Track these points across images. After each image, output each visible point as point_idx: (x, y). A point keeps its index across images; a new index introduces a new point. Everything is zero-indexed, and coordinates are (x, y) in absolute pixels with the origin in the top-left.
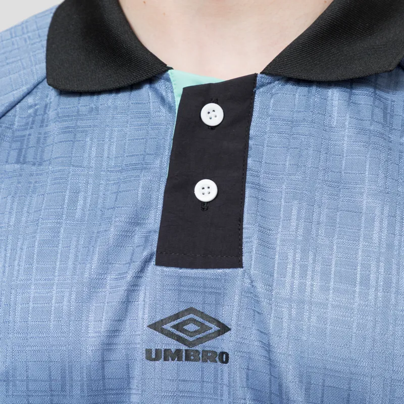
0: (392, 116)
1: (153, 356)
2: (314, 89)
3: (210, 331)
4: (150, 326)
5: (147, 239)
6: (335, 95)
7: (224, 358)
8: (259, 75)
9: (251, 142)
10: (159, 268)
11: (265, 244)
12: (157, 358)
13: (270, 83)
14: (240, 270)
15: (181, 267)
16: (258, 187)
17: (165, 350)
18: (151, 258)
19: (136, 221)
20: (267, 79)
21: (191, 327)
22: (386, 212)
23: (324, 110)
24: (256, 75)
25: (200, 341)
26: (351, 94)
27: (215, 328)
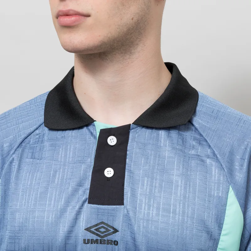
0: (186, 142)
1: (86, 242)
2: (154, 130)
3: (110, 232)
4: (85, 229)
5: (84, 192)
6: (162, 133)
7: (116, 243)
8: (132, 125)
9: (128, 152)
10: (89, 205)
11: (134, 195)
12: (88, 243)
13: (136, 128)
14: (123, 206)
15: (98, 205)
16: (130, 171)
17: (92, 240)
18: (86, 201)
19: (80, 185)
20: (135, 126)
21: (102, 230)
22: (183, 182)
23: (158, 139)
24: (130, 125)
25: (106, 236)
26: (169, 133)
27: (112, 230)
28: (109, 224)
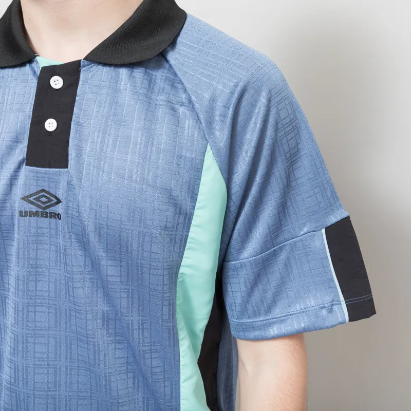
0: (154, 85)
1: (23, 214)
2: (112, 68)
3: (53, 202)
4: (22, 199)
5: (22, 150)
6: (124, 72)
7: (58, 216)
8: (82, 61)
9: (77, 98)
10: (27, 167)
11: (79, 155)
12: (25, 216)
13: (87, 65)
14: (65, 170)
15: (38, 167)
16: (78, 124)
17: (30, 211)
18: (23, 162)
19: (17, 141)
20: (87, 63)
21: (44, 200)
23: (117, 81)
24: (80, 60)
25: (48, 207)
26: (132, 71)
27: (55, 200)
28: (51, 192)
